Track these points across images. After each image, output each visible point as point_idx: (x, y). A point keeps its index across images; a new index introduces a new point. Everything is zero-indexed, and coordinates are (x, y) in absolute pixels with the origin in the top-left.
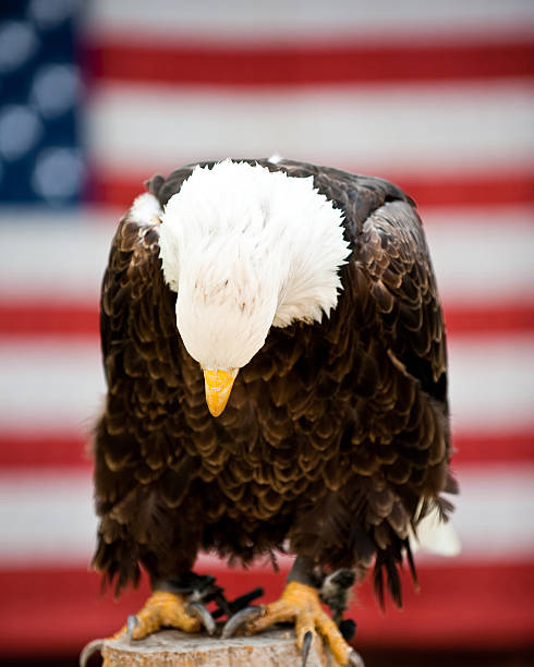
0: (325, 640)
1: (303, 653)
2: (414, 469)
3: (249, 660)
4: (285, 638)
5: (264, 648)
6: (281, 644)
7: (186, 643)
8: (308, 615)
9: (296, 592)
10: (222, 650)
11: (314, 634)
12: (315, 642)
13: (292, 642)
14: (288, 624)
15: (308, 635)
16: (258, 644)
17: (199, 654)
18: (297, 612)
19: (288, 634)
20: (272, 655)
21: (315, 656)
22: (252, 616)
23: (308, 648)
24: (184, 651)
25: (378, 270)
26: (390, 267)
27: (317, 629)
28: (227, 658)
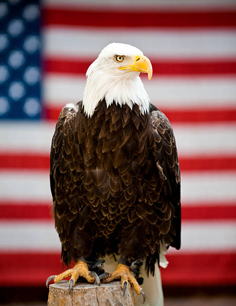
0: (132, 285)
1: (123, 290)
2: (159, 220)
3: (104, 292)
4: (117, 284)
5: (109, 288)
6: (115, 286)
7: (80, 286)
8: (125, 276)
9: (121, 268)
10: (93, 288)
11: (128, 283)
12: (128, 286)
13: (120, 285)
14: (119, 279)
15: (126, 283)
16: (106, 286)
17: (85, 289)
18: (121, 275)
19: (118, 283)
20: (112, 290)
21: (128, 292)
22: (106, 277)
23: (126, 288)
24: (80, 288)
25: (156, 125)
26: (160, 125)
27: (128, 281)
28: (95, 292)
